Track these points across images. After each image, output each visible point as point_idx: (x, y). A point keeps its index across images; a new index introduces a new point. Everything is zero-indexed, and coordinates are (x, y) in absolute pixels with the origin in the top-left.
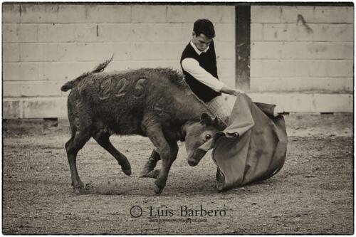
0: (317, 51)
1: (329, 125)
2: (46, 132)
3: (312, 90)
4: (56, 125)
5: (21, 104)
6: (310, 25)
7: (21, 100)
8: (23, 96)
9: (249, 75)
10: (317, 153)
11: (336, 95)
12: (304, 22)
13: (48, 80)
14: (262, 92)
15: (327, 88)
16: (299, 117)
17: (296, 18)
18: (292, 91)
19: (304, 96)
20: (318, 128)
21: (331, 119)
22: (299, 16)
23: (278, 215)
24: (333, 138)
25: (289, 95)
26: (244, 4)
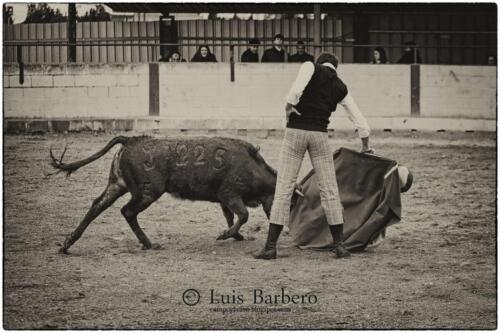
0: (463, 93)
1: (472, 138)
3: (460, 117)
6: (459, 78)
9: (418, 107)
11: (475, 120)
12: (454, 75)
14: (428, 117)
16: (452, 133)
18: (447, 117)
19: (454, 120)
20: (465, 140)
21: (472, 135)
22: (451, 71)
24: (476, 147)
25: (444, 120)
26: (415, 64)
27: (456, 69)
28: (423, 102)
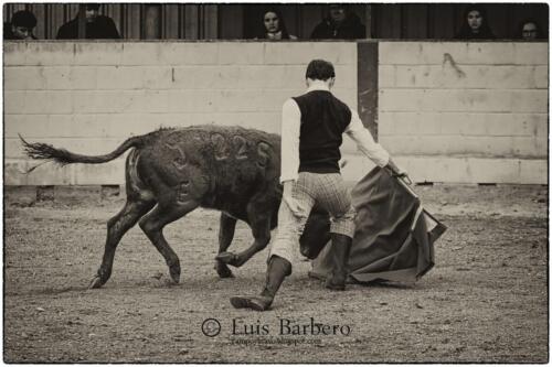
0: (472, 101)
1: (491, 200)
2: (104, 202)
3: (465, 153)
4: (117, 194)
5: (72, 167)
6: (462, 67)
9: (375, 132)
10: (473, 238)
11: (499, 160)
12: (453, 64)
13: (107, 137)
14: (394, 156)
15: (487, 150)
16: (447, 189)
17: (442, 58)
18: (437, 154)
19: (453, 160)
20: (475, 205)
21: (493, 191)
22: (446, 55)
23: (418, 320)
24: (496, 217)
25: (432, 160)
26: (369, 40)
27: (458, 49)
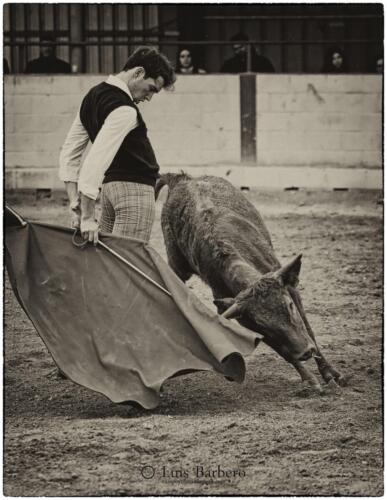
0: (330, 123)
1: (339, 202)
2: (39, 202)
3: (325, 164)
4: (49, 196)
5: (14, 175)
6: (322, 95)
7: (14, 170)
8: (17, 167)
9: (254, 147)
11: (351, 170)
12: (315, 92)
14: (270, 166)
15: (341, 162)
16: (309, 193)
17: (306, 87)
18: (303, 165)
19: (314, 170)
21: (344, 196)
22: (310, 85)
25: (298, 169)
26: (249, 73)
27: (319, 80)
28: (261, 138)
